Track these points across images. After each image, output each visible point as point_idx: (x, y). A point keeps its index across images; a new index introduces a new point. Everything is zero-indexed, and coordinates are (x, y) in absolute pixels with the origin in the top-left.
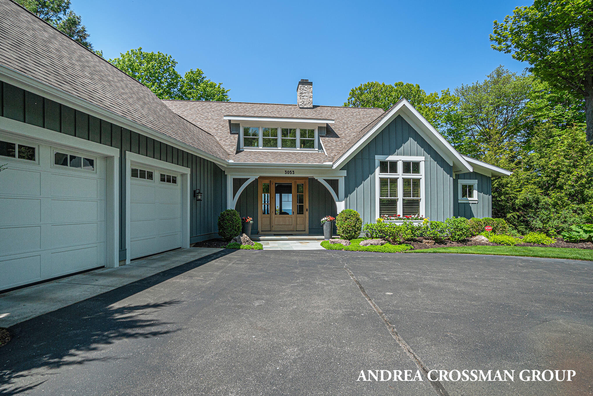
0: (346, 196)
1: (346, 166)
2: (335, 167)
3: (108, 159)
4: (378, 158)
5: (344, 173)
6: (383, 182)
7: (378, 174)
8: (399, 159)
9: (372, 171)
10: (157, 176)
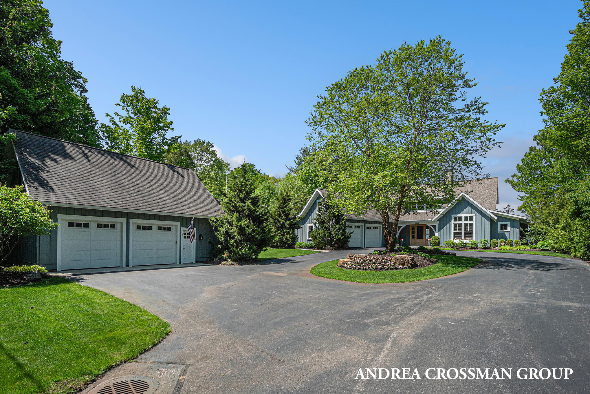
0: (439, 231)
1: (439, 220)
2: (432, 221)
3: (362, 226)
4: (453, 216)
5: (438, 222)
6: (455, 225)
7: (453, 222)
8: (463, 215)
9: (450, 221)
10: (372, 228)
